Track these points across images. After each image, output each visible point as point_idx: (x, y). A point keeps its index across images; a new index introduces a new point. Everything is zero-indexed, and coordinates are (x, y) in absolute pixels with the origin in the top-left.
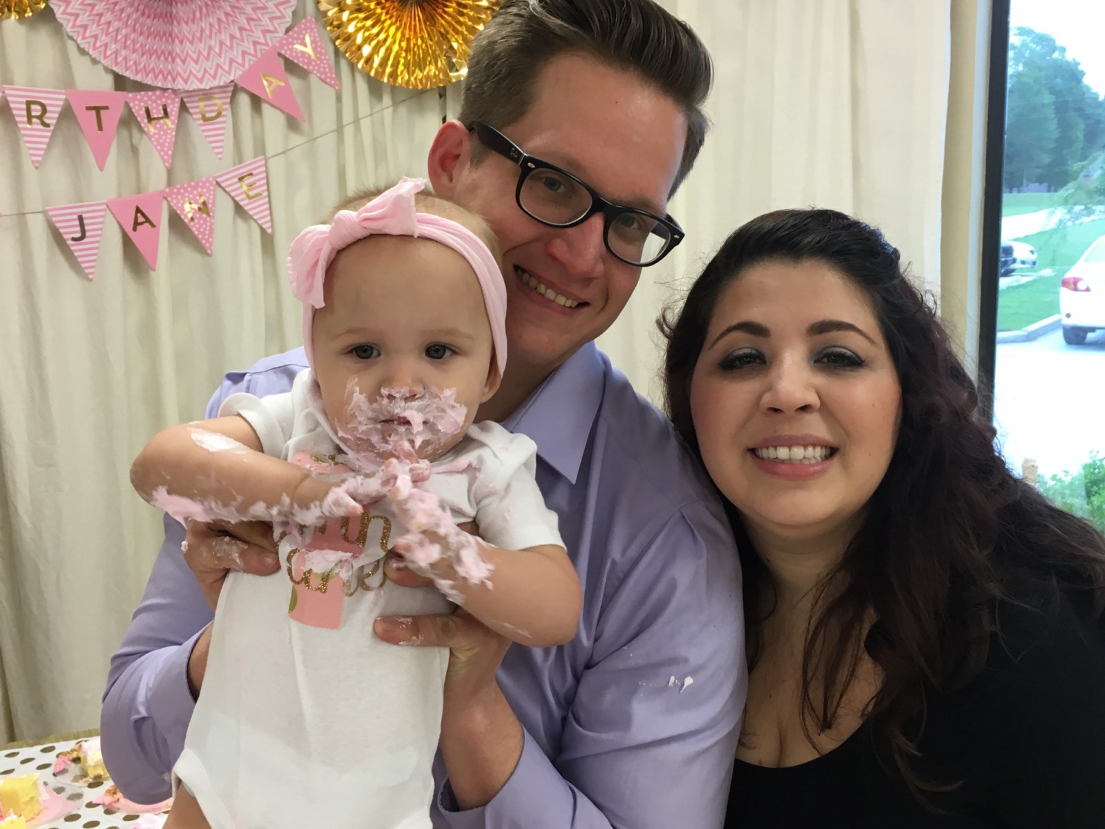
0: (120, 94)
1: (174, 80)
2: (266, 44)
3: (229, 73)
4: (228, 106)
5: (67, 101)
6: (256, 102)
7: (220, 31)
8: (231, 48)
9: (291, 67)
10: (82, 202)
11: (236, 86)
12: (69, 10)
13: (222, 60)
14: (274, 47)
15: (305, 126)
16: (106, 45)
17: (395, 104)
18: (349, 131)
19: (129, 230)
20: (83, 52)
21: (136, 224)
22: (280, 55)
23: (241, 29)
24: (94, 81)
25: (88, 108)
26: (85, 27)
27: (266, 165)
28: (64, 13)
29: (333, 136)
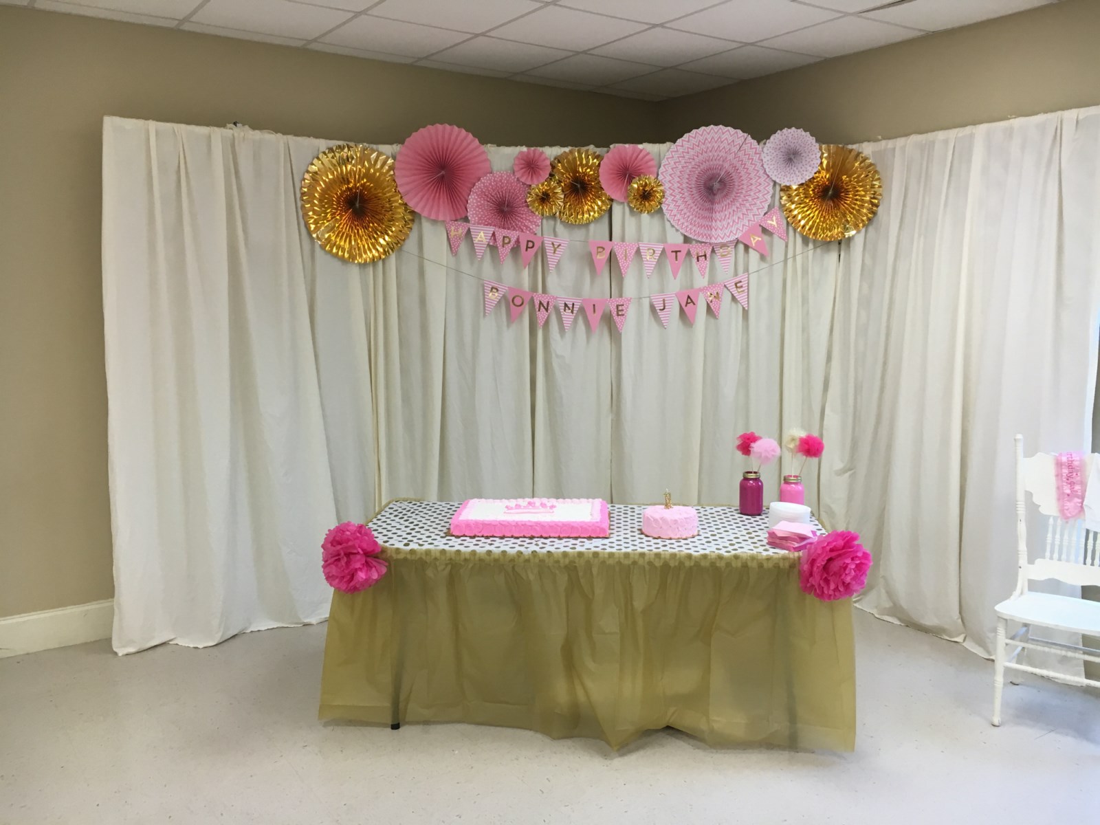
0: (686, 245)
1: (711, 238)
2: (754, 221)
3: (735, 234)
4: (733, 250)
5: (664, 249)
6: (747, 247)
7: (733, 215)
8: (738, 223)
9: (765, 231)
10: (663, 292)
11: (738, 240)
12: (669, 208)
13: (733, 229)
14: (758, 222)
15: (768, 259)
16: (683, 223)
17: (815, 248)
18: (790, 262)
19: (683, 305)
20: (673, 226)
21: (687, 303)
22: (760, 225)
23: (743, 214)
24: (675, 239)
25: (672, 252)
26: (675, 216)
27: (748, 277)
28: (667, 210)
29: (782, 264)
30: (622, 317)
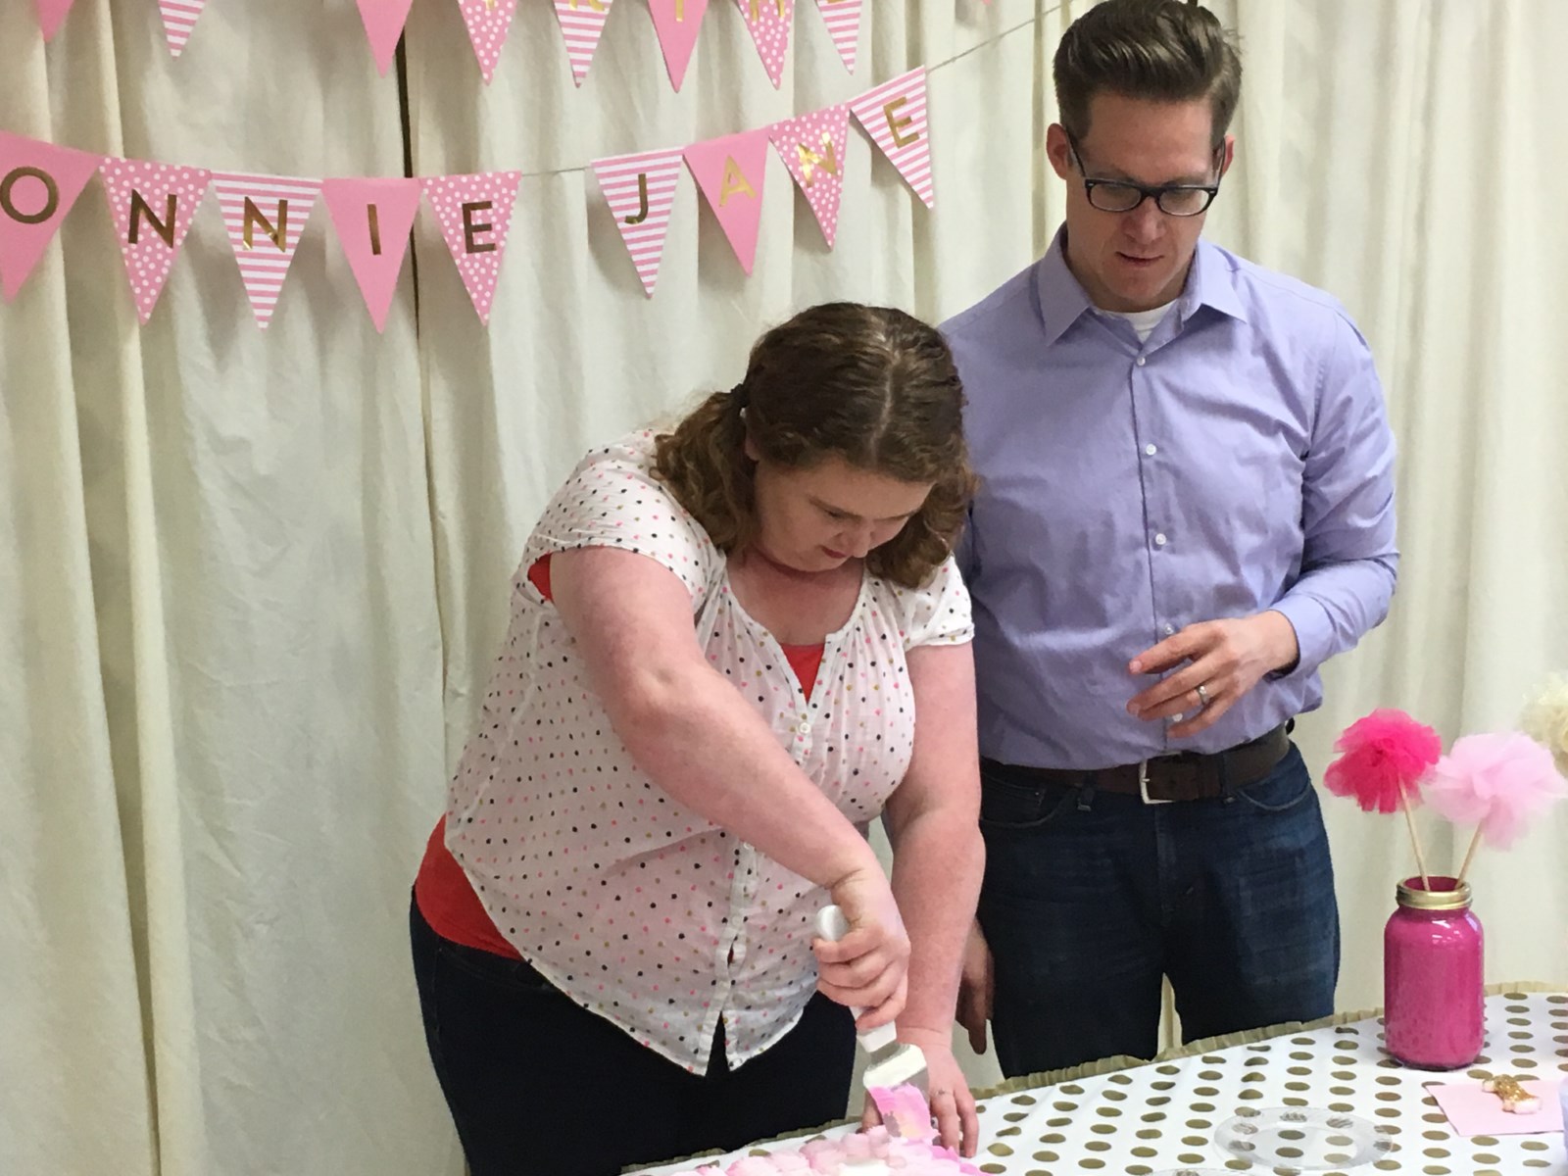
27: (925, 82)
30: (488, 257)
